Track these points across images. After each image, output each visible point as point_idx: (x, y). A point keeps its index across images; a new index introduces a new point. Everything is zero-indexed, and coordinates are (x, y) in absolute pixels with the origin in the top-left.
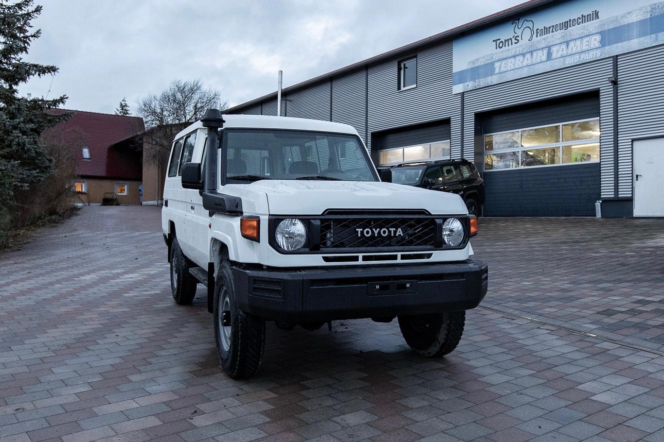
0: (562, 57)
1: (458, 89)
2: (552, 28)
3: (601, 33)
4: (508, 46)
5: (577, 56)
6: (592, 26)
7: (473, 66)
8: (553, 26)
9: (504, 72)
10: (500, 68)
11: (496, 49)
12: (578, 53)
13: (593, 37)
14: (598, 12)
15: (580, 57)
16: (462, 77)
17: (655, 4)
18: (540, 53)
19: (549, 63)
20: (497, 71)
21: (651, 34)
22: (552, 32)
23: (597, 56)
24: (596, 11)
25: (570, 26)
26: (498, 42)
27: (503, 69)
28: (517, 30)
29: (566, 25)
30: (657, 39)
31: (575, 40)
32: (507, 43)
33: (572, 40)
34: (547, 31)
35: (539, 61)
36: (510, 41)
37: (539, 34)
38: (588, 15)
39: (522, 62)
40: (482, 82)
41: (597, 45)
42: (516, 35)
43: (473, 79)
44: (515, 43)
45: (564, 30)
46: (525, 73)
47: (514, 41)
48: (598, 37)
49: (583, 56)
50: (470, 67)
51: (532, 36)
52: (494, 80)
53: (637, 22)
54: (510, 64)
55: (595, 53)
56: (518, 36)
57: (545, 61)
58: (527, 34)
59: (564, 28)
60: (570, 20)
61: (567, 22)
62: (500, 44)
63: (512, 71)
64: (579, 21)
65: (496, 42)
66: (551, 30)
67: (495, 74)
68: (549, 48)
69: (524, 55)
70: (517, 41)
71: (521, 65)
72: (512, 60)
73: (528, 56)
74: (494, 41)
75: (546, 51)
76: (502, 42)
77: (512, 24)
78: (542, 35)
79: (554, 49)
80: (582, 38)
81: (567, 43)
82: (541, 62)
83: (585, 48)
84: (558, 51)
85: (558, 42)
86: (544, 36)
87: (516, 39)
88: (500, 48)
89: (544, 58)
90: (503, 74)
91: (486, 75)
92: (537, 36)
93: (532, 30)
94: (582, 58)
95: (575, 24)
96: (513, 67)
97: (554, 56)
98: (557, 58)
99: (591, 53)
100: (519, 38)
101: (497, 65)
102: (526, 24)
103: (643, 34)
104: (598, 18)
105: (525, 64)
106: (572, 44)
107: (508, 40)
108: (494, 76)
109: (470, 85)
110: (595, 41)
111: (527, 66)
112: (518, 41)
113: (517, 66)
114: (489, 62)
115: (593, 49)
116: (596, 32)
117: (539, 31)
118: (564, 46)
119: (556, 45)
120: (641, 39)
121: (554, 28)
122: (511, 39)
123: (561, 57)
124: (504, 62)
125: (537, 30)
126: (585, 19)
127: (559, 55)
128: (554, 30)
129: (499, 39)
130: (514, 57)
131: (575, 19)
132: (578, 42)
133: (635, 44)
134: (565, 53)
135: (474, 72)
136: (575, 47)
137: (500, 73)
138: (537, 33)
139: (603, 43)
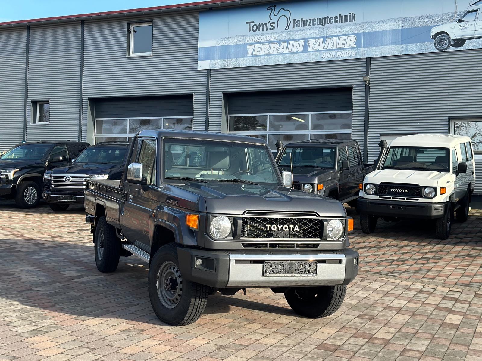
0: (318, 50)
1: (203, 65)
2: (309, 21)
3: (357, 35)
4: (263, 30)
5: (333, 52)
6: (348, 27)
7: (222, 45)
8: (310, 20)
9: (257, 56)
10: (253, 51)
11: (250, 31)
12: (334, 50)
13: (349, 38)
14: (355, 15)
15: (336, 54)
16: (209, 53)
17: (406, 17)
18: (296, 43)
19: (305, 54)
20: (250, 53)
21: (402, 44)
22: (310, 25)
23: (352, 55)
24: (353, 14)
25: (328, 23)
26: (252, 25)
27: (256, 53)
28: (272, 16)
29: (323, 21)
30: (406, 49)
31: (332, 37)
32: (261, 27)
33: (328, 37)
34: (304, 23)
35: (294, 50)
36: (265, 26)
37: (295, 25)
38: (345, 16)
39: (278, 49)
40: (233, 63)
41: (353, 45)
42: (271, 21)
43: (223, 57)
44: (270, 29)
45: (321, 26)
46: (280, 60)
47: (269, 27)
48: (354, 38)
49: (339, 53)
50: (218, 45)
51: (288, 26)
52: (246, 62)
53: (390, 30)
54: (265, 49)
55: (350, 52)
56: (274, 23)
57: (301, 52)
58: (283, 22)
59: (321, 24)
60: (328, 17)
61: (325, 18)
62: (254, 28)
63: (266, 57)
64: (337, 20)
65: (250, 25)
66: (308, 23)
67: (247, 57)
68: (306, 40)
69: (279, 42)
70: (272, 28)
71: (275, 52)
72: (267, 45)
73: (284, 44)
74: (247, 23)
75: (302, 43)
76: (256, 25)
77: (268, 10)
78: (299, 26)
79: (311, 42)
80: (339, 36)
81: (324, 39)
82: (297, 52)
83: (341, 46)
84: (314, 45)
85: (315, 36)
86: (301, 28)
87: (271, 26)
88: (254, 31)
89: (300, 49)
90: (256, 58)
91: (237, 56)
92: (294, 27)
93: (289, 20)
94: (338, 55)
95: (333, 22)
96: (267, 52)
97: (311, 48)
98: (313, 51)
99: (347, 52)
100: (275, 25)
101: (250, 47)
102: (283, 12)
103: (394, 43)
104: (355, 21)
105: (280, 52)
106: (328, 40)
107: (263, 25)
108: (246, 59)
109: (219, 64)
110: (351, 41)
111: (282, 54)
112: (274, 27)
113: (271, 52)
114: (241, 43)
115: (348, 48)
116: (352, 33)
117: (295, 22)
118: (320, 41)
119: (313, 38)
120: (393, 46)
121: (312, 22)
122: (266, 24)
123: (316, 51)
124: (257, 46)
125: (294, 20)
126: (342, 19)
127: (316, 48)
128: (311, 24)
129: (253, 22)
130: (269, 42)
131: (332, 17)
132: (335, 40)
133: (387, 50)
134: (321, 47)
135: (224, 52)
136: (331, 43)
137: (252, 56)
138: (294, 23)
139: (358, 44)
